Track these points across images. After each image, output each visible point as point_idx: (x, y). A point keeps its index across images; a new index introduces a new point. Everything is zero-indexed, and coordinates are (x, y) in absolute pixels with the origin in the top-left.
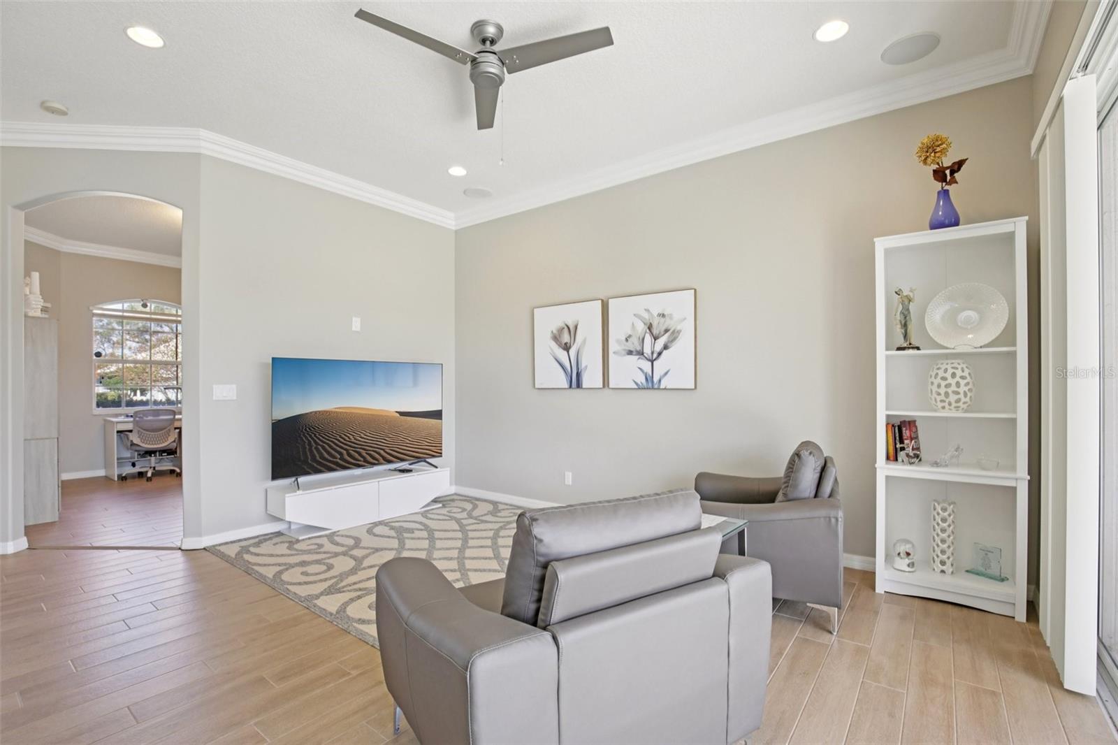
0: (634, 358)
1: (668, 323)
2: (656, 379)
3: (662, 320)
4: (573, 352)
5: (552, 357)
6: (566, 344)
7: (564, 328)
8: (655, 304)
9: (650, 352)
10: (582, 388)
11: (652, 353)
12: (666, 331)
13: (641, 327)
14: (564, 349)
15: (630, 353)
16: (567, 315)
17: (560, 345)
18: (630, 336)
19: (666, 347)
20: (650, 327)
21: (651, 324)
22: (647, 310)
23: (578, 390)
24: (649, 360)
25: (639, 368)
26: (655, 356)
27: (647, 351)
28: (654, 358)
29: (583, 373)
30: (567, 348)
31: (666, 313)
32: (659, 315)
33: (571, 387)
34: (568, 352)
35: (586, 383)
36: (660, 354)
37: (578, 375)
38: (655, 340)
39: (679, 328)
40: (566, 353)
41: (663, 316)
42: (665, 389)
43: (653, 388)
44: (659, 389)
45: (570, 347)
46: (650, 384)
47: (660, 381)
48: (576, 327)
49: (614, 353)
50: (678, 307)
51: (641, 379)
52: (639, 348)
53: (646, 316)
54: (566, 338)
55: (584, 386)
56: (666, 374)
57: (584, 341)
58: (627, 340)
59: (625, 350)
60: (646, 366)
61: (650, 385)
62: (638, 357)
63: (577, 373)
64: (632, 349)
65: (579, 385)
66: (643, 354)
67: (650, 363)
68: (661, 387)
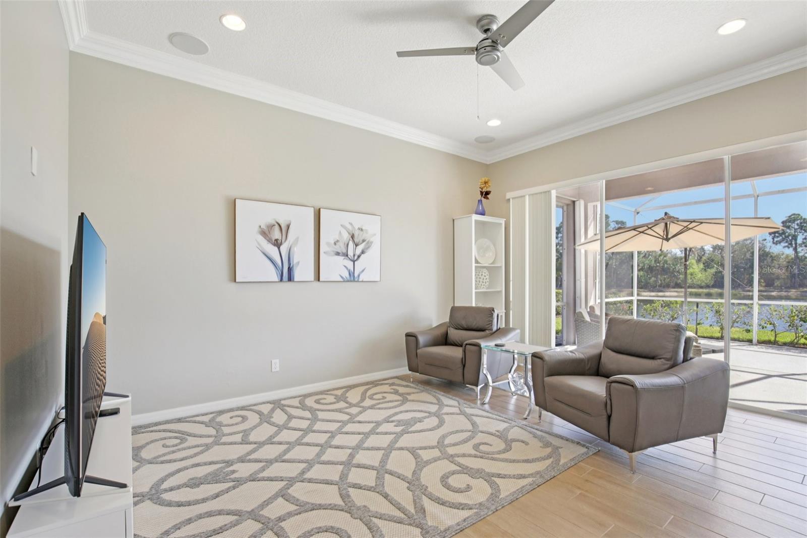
0: (341, 258)
1: (364, 236)
2: (356, 275)
3: (361, 233)
4: (284, 248)
5: (260, 252)
6: (276, 240)
7: (274, 225)
8: (358, 221)
9: (352, 255)
10: (293, 281)
11: (354, 255)
12: (364, 241)
13: (346, 236)
14: (274, 245)
15: (338, 254)
16: (282, 214)
17: (269, 241)
18: (338, 241)
19: (363, 252)
20: (353, 237)
21: (353, 234)
22: (351, 224)
23: (290, 284)
24: (351, 260)
25: (345, 266)
26: (356, 257)
27: (351, 253)
28: (355, 259)
29: (294, 268)
30: (277, 244)
31: (364, 228)
32: (359, 229)
33: (281, 280)
34: (279, 248)
35: (297, 276)
36: (359, 257)
37: (290, 270)
38: (356, 246)
39: (372, 240)
40: (276, 248)
41: (362, 230)
42: (362, 281)
43: (354, 281)
44: (358, 281)
45: (281, 244)
46: (352, 277)
47: (359, 276)
48: (288, 227)
49: (324, 253)
50: (372, 227)
51: (346, 274)
52: (344, 251)
53: (350, 227)
54: (276, 234)
55: (295, 280)
56: (363, 271)
57: (297, 240)
58: (335, 244)
59: (333, 251)
60: (350, 264)
61: (352, 278)
62: (343, 257)
63: (289, 268)
64: (339, 251)
65: (290, 279)
66: (347, 256)
67: (352, 263)
68: (360, 280)
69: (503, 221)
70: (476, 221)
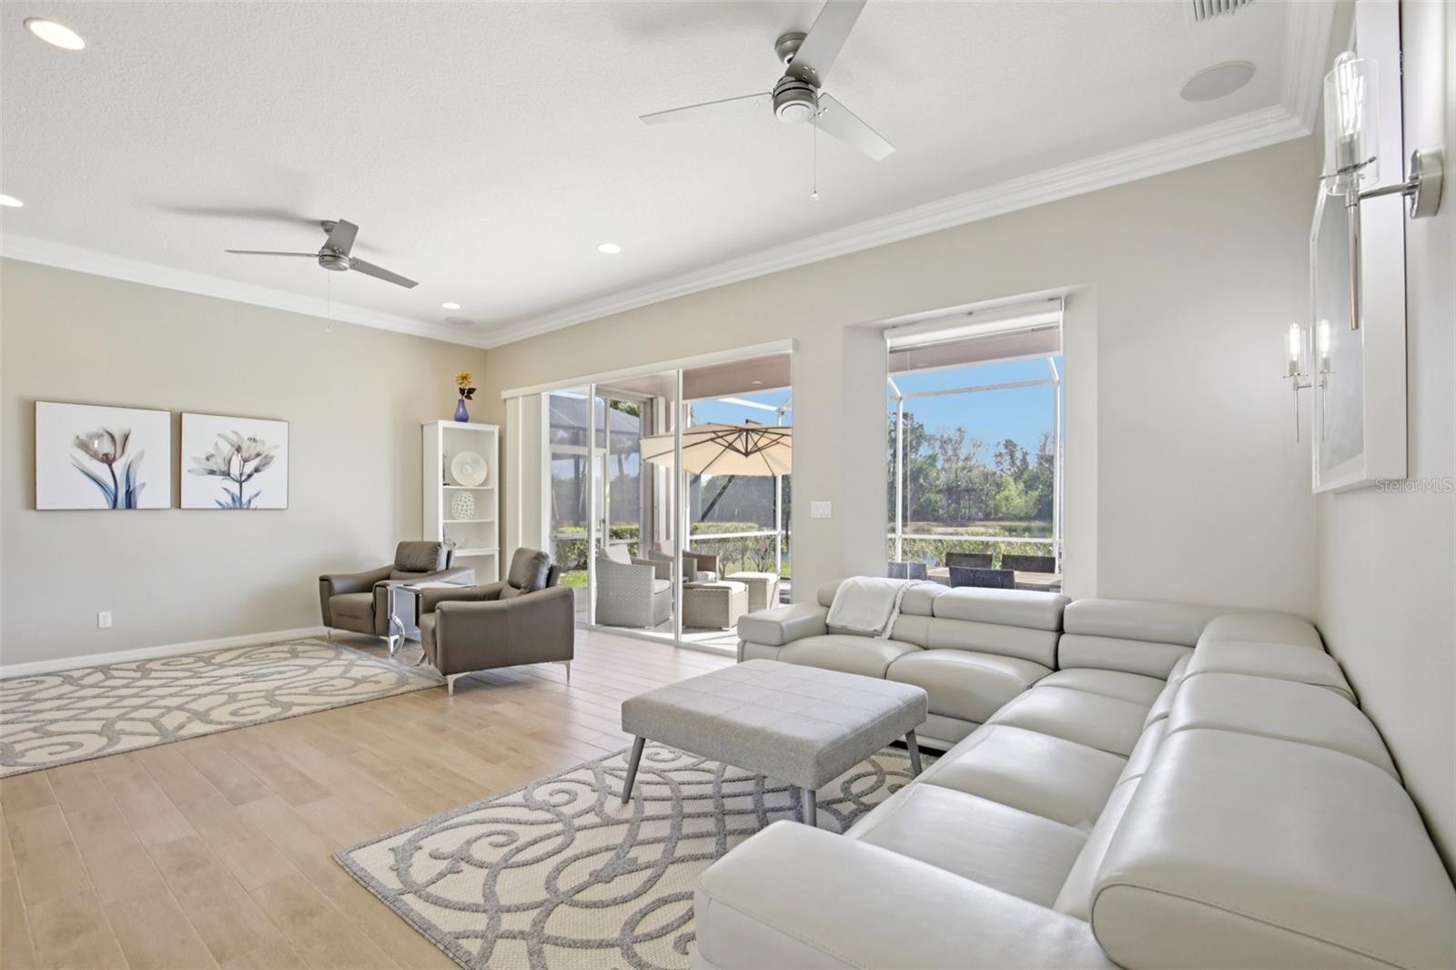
0: (218, 478)
1: (259, 448)
2: (245, 500)
3: (254, 444)
4: (119, 466)
5: (78, 471)
6: (106, 455)
7: (102, 435)
8: (246, 429)
9: (237, 473)
10: (135, 508)
11: (241, 475)
12: (258, 455)
13: (226, 449)
14: (102, 461)
15: (212, 472)
16: (116, 421)
17: (94, 455)
18: (212, 456)
19: (257, 470)
20: (239, 449)
21: (239, 446)
22: (236, 433)
23: (129, 512)
24: (237, 481)
25: (226, 489)
26: (244, 477)
27: (235, 471)
28: (243, 479)
29: (137, 491)
30: (108, 460)
31: (257, 438)
32: (250, 439)
33: (115, 506)
34: (110, 466)
35: (142, 500)
36: (250, 476)
37: (129, 494)
38: (245, 462)
39: (271, 454)
40: (106, 466)
41: (255, 440)
42: (256, 509)
43: (241, 508)
44: (248, 509)
45: (114, 459)
46: (237, 503)
47: (250, 502)
48: (126, 438)
49: (189, 471)
50: (272, 436)
51: (227, 500)
52: (224, 468)
53: (234, 438)
54: (105, 447)
55: (138, 507)
56: (257, 495)
57: (141, 455)
58: (208, 459)
59: (204, 469)
60: (235, 488)
61: (238, 505)
62: (222, 477)
63: (127, 492)
64: (215, 469)
65: (130, 504)
66: (229, 475)
67: (238, 484)
68: (252, 506)
69: (495, 429)
70: (445, 429)
